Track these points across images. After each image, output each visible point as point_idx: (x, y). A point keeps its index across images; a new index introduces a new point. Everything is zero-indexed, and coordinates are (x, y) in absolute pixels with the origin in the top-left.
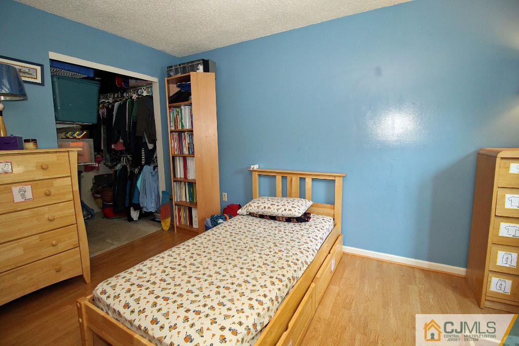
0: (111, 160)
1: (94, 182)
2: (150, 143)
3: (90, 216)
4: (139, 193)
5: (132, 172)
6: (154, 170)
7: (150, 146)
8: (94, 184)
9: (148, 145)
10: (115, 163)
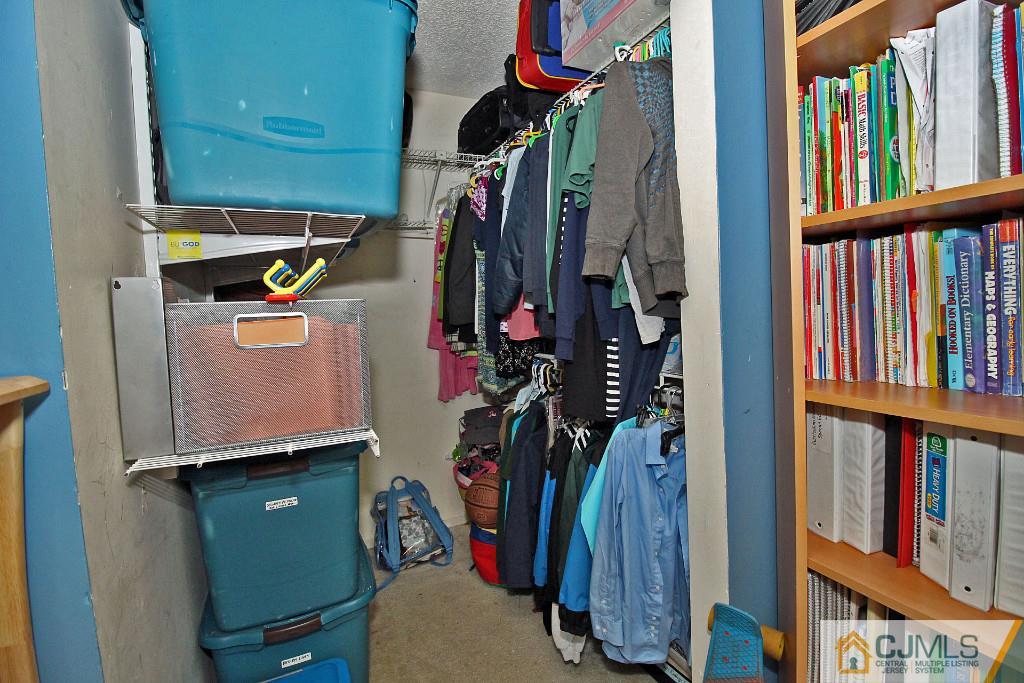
0: (499, 374)
1: (463, 430)
2: (647, 312)
3: (438, 551)
4: (590, 558)
5: (564, 441)
6: (665, 451)
7: (650, 330)
8: (462, 436)
9: (641, 319)
10: (512, 383)
